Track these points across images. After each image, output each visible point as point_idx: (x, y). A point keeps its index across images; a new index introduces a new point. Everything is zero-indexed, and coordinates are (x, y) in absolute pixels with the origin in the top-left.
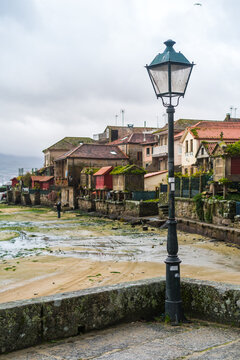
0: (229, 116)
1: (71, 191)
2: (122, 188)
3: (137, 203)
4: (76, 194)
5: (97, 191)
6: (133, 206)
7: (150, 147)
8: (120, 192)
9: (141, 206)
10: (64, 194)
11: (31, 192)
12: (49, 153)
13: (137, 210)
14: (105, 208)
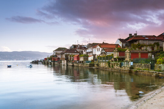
0: (103, 42)
1: (66, 61)
2: (83, 60)
3: (88, 64)
4: (67, 62)
5: (75, 61)
6: (87, 64)
7: (85, 50)
8: (82, 61)
9: (90, 64)
10: (63, 62)
11: (52, 61)
12: (55, 52)
13: (88, 65)
14: (77, 65)
